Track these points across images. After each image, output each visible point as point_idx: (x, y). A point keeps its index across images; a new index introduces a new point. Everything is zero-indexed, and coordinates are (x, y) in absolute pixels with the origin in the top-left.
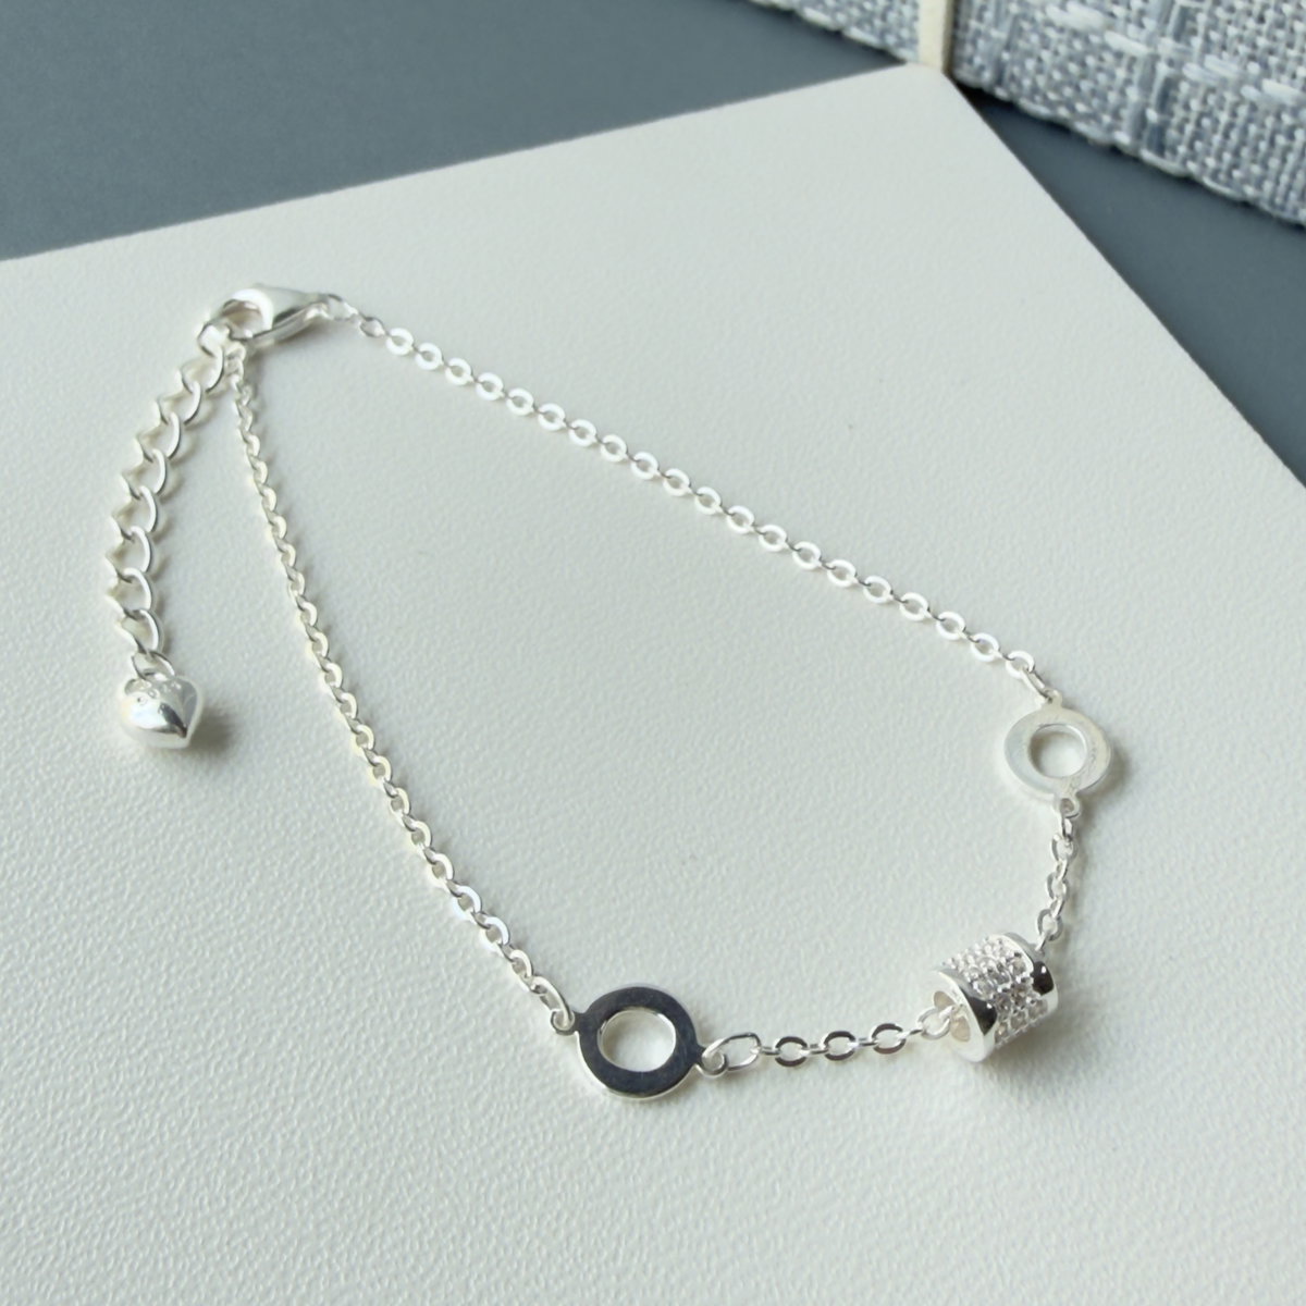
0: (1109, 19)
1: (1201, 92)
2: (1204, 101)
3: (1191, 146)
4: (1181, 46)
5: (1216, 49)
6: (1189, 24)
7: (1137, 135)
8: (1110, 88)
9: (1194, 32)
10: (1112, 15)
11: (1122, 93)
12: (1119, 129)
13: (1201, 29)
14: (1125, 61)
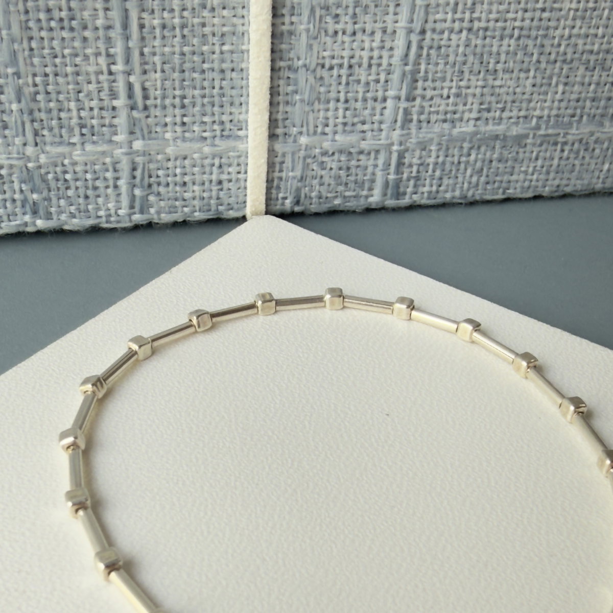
0: (362, 135)
1: (417, 153)
2: (420, 158)
3: (415, 186)
4: (405, 132)
5: (424, 124)
6: (409, 117)
7: (385, 195)
8: (365, 175)
9: (411, 121)
10: (363, 132)
11: (374, 174)
12: (372, 196)
13: (415, 117)
14: (373, 155)
